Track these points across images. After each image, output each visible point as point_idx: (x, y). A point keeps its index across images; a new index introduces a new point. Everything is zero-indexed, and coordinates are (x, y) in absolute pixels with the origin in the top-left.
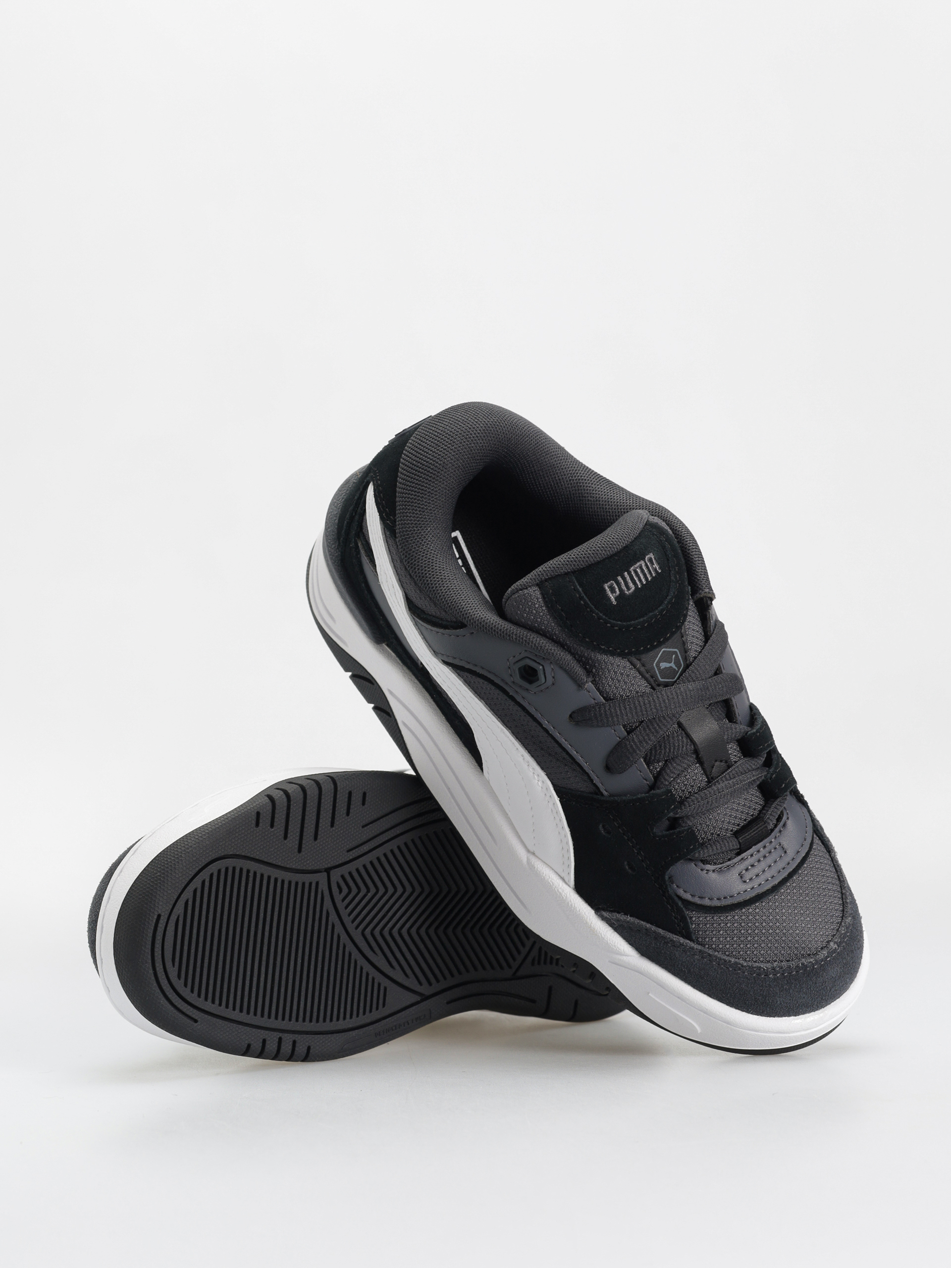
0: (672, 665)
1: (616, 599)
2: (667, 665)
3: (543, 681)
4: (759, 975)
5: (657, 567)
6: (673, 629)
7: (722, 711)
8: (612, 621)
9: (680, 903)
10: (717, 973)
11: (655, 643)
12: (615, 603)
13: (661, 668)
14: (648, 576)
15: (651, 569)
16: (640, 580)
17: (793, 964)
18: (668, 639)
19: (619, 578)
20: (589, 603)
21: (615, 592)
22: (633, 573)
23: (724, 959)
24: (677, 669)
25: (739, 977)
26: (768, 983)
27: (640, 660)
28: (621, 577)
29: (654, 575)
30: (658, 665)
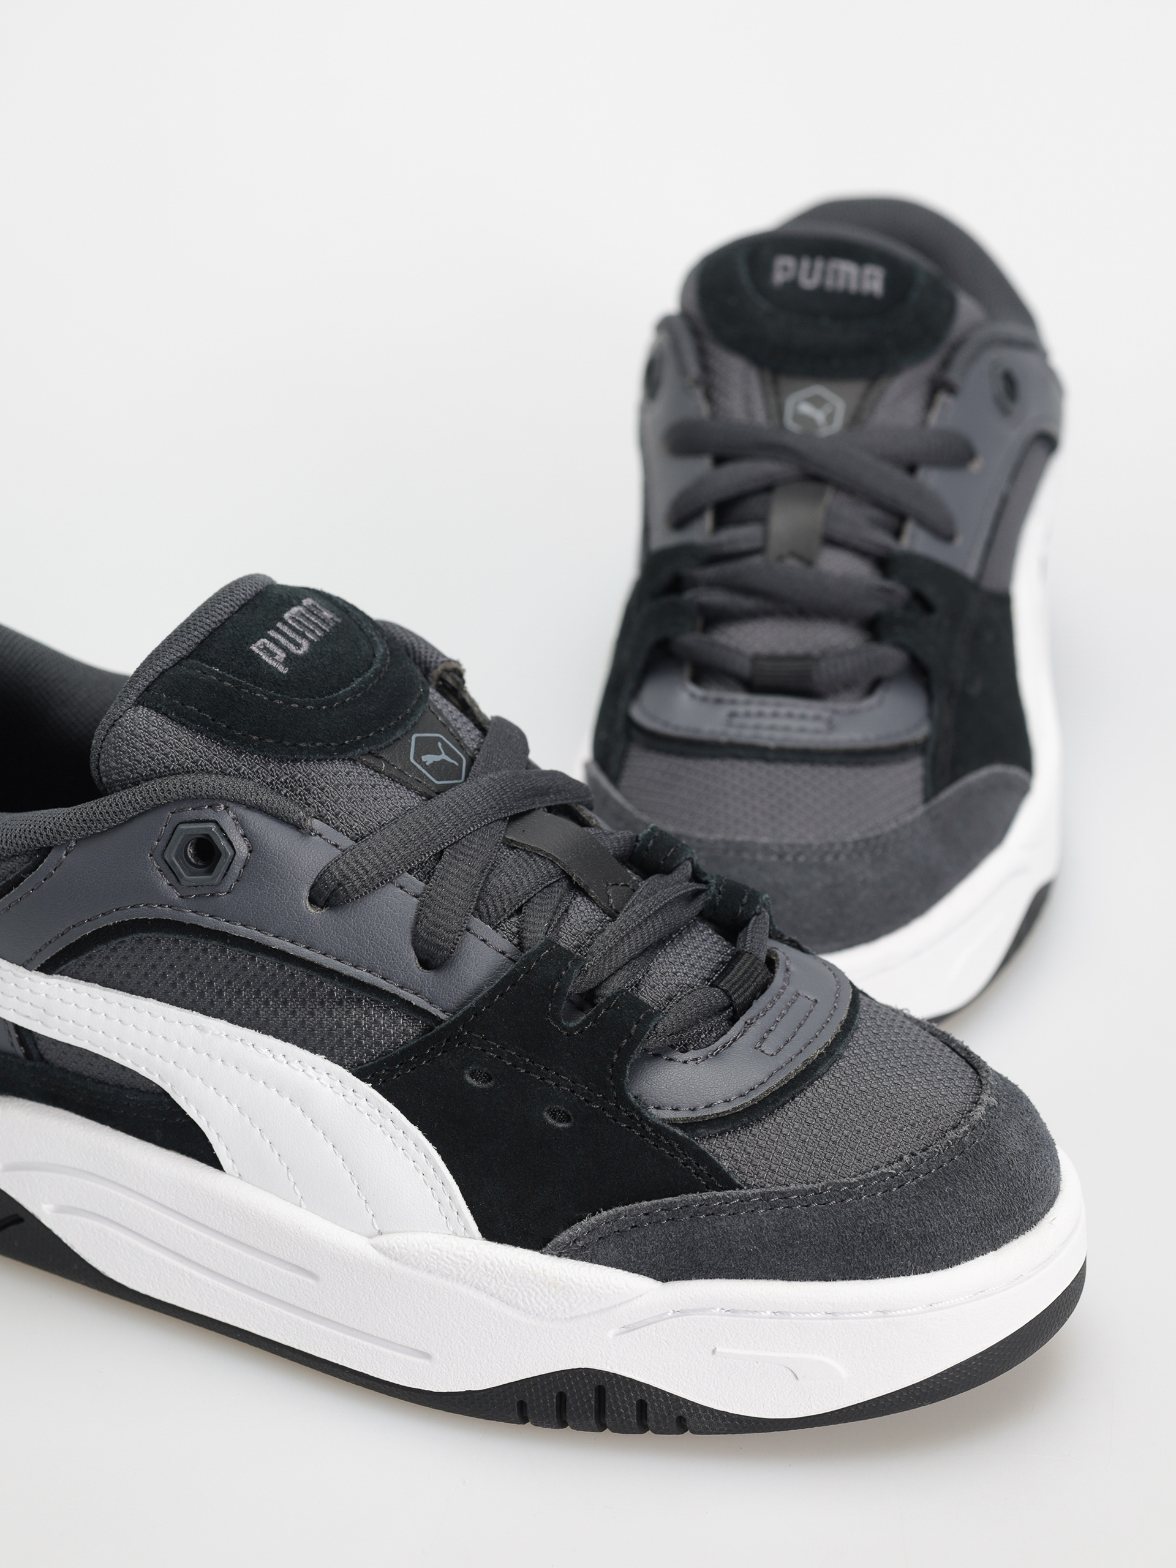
0: (444, 756)
1: (284, 664)
2: (436, 758)
4: (888, 1189)
8: (297, 699)
9: (680, 1133)
10: (814, 1220)
11: (395, 728)
12: (285, 671)
13: (427, 764)
16: (311, 631)
17: (939, 1146)
19: (273, 634)
20: (241, 681)
21: (276, 655)
22: (291, 622)
23: (811, 1190)
24: (456, 764)
25: (856, 1208)
26: (913, 1195)
28: (275, 632)
29: (331, 625)
30: (418, 758)
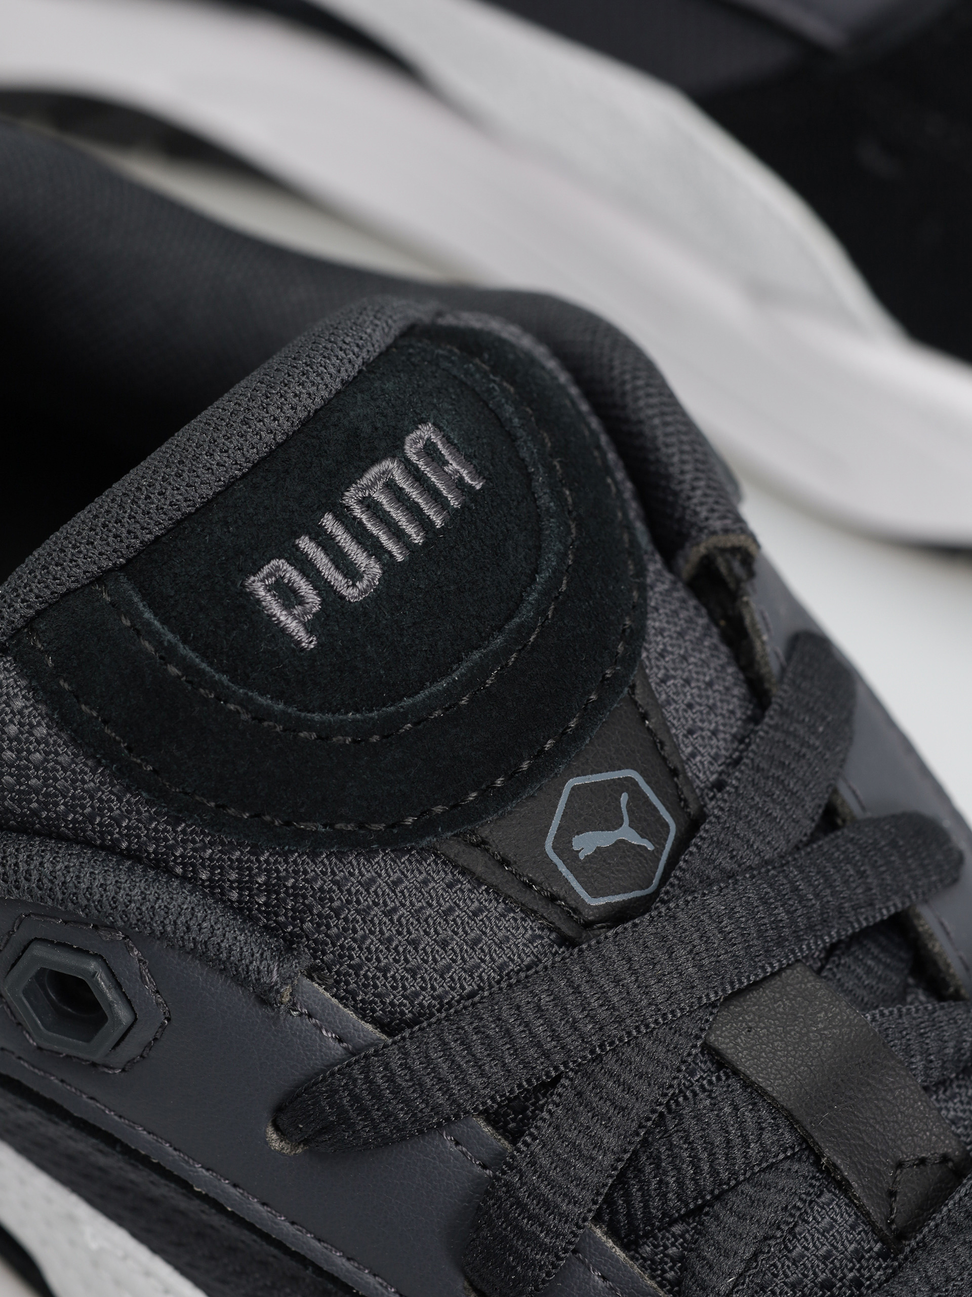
0: (627, 833)
1: (310, 628)
2: (604, 839)
3: (123, 1015)
5: (465, 473)
6: (590, 693)
7: (887, 966)
8: (317, 717)
11: (525, 766)
12: (308, 642)
13: (582, 856)
14: (430, 511)
15: (440, 486)
16: (398, 534)
18: (578, 736)
19: (305, 544)
20: (204, 666)
21: (301, 601)
22: (358, 512)
24: (650, 847)
27: (482, 844)
28: (311, 539)
29: (454, 503)
30: (564, 847)
